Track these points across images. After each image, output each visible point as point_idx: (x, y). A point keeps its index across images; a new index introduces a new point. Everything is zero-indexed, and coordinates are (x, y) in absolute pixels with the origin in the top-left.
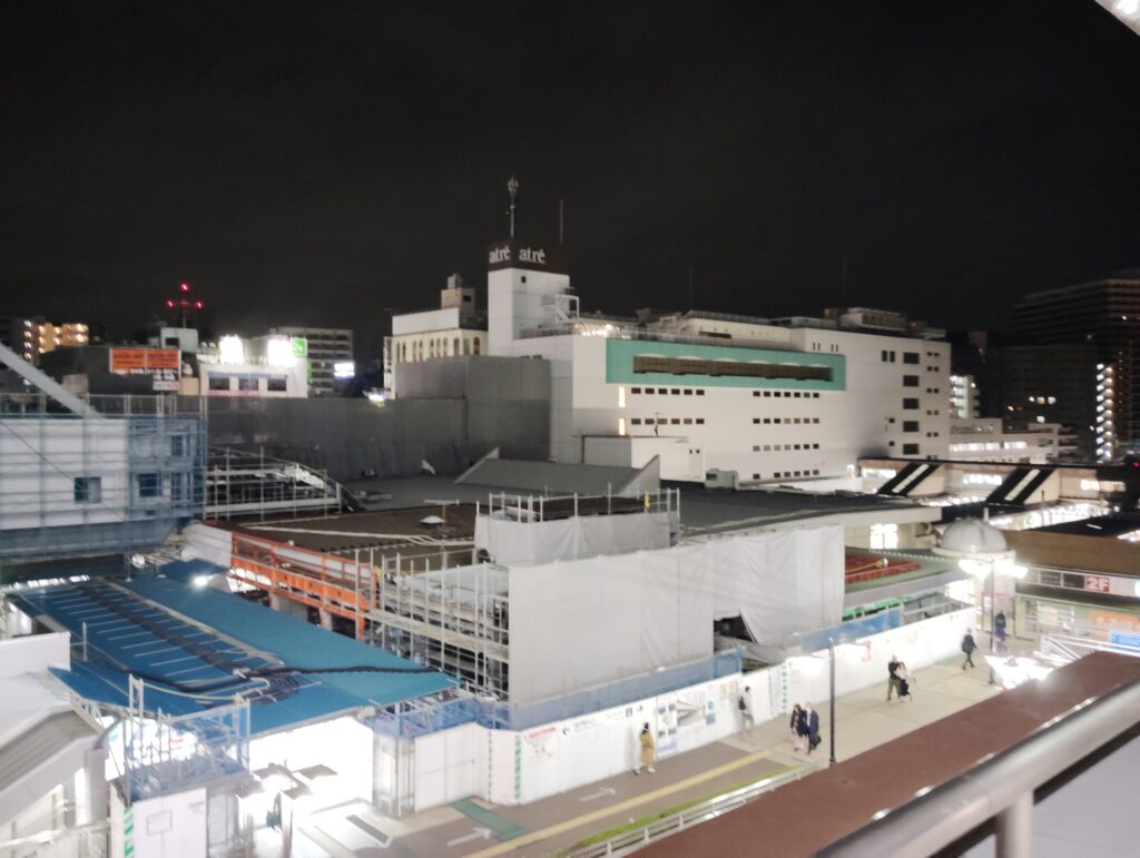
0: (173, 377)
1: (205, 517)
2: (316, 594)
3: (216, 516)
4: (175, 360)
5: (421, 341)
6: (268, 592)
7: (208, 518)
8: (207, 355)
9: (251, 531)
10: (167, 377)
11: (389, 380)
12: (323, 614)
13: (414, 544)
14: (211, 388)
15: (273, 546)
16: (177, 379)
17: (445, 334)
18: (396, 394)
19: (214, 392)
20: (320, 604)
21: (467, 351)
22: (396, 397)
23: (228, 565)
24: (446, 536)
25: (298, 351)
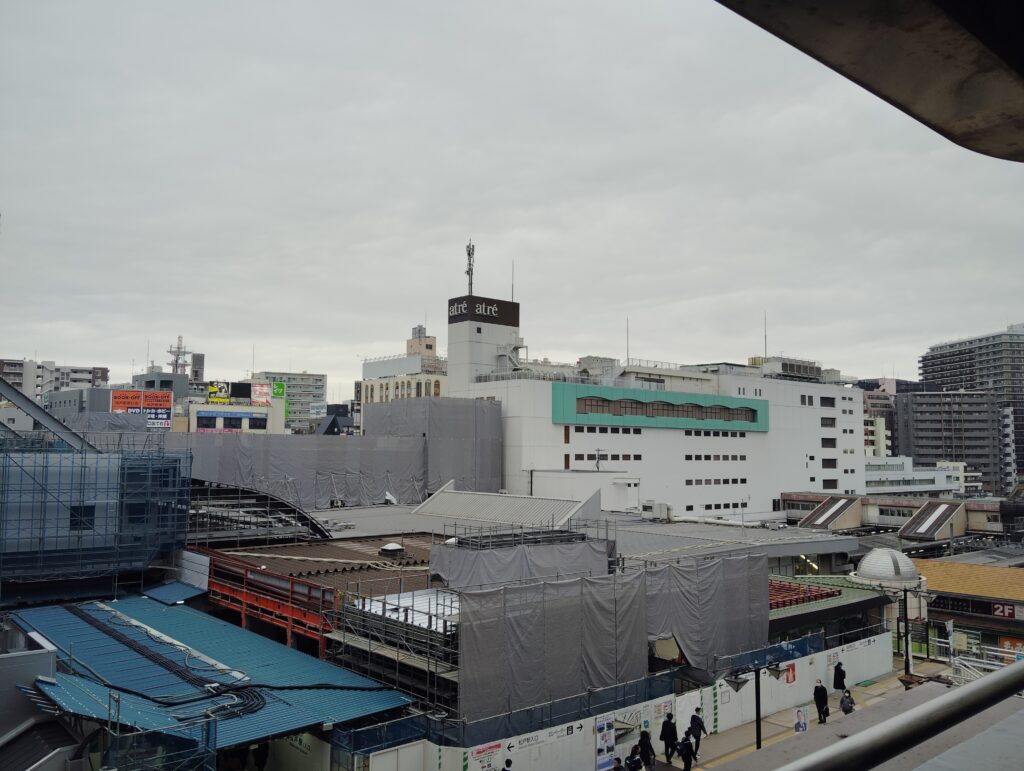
0: (165, 416)
1: (187, 542)
2: (285, 615)
4: (169, 401)
5: (387, 384)
6: (240, 613)
7: (189, 544)
8: (197, 396)
9: (227, 556)
10: (160, 416)
11: (358, 419)
12: (289, 634)
13: (375, 569)
14: (199, 426)
15: (247, 571)
16: (169, 418)
17: (409, 378)
18: (364, 431)
19: (201, 430)
20: (287, 625)
21: (428, 393)
22: (364, 434)
23: (205, 587)
24: (404, 562)
25: (278, 393)
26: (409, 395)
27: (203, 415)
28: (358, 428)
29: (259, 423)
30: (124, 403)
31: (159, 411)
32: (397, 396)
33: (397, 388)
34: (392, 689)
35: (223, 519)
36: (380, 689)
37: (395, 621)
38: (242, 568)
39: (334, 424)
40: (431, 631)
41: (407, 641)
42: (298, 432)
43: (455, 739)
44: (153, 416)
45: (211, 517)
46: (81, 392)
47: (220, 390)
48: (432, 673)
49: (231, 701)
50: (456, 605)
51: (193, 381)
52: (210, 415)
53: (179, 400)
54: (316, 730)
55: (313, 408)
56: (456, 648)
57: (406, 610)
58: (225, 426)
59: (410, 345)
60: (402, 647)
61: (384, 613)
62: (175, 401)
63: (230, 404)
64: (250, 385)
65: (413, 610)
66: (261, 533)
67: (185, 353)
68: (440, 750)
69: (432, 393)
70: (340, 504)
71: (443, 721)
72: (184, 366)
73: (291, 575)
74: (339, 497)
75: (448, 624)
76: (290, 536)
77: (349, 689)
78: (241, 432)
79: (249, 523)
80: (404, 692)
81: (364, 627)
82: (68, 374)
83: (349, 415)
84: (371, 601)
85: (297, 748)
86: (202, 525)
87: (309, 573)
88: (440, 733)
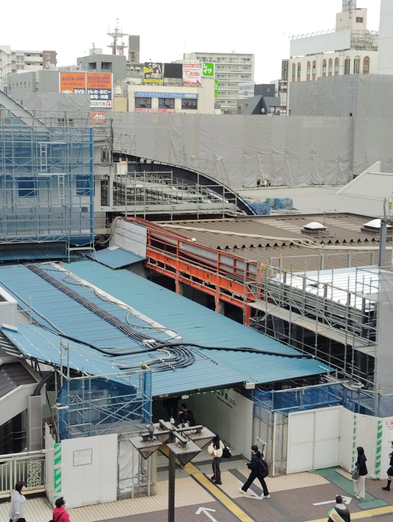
0: (107, 97)
1: (126, 214)
2: (213, 284)
3: (135, 214)
4: (109, 82)
5: (314, 62)
6: (174, 280)
7: (128, 216)
8: (134, 77)
9: (162, 228)
10: (102, 97)
11: (284, 99)
12: (217, 301)
13: (298, 246)
14: (136, 107)
15: (179, 241)
16: (110, 99)
17: (337, 55)
18: (290, 110)
19: (139, 110)
20: (215, 293)
21: (356, 70)
22: (290, 114)
23: (144, 255)
24: (326, 241)
25: (207, 74)
26: (336, 73)
27: (140, 95)
28: (285, 108)
29: (190, 104)
30: (71, 84)
31: (101, 92)
32: (324, 74)
33: (325, 66)
34: (310, 358)
35: (158, 194)
36: (299, 357)
37: (315, 296)
38: (175, 239)
39: (261, 104)
40: (349, 308)
41: (326, 315)
42: (227, 112)
43: (370, 409)
44: (96, 97)
45: (147, 192)
46: (34, 74)
47: (155, 70)
48: (349, 347)
49: (164, 355)
50: (376, 284)
51: (130, 63)
52: (146, 96)
53: (118, 81)
54: (239, 387)
55: (241, 88)
56: (374, 325)
57: (326, 286)
58: (160, 106)
59: (339, 18)
60: (320, 320)
61: (304, 288)
62: (115, 82)
63: (164, 84)
64: (182, 65)
65: (332, 287)
66: (191, 208)
67: (122, 35)
68: (355, 417)
69: (361, 70)
70: (266, 183)
71: (358, 392)
72: (121, 48)
73: (219, 248)
74: (265, 176)
75: (367, 302)
76: (218, 212)
77: (270, 354)
78: (174, 112)
79: (180, 199)
80: (322, 362)
81: (285, 299)
82: (22, 57)
83: (277, 95)
84: (292, 275)
85: (223, 401)
86: (140, 199)
87: (236, 247)
88: (357, 401)
